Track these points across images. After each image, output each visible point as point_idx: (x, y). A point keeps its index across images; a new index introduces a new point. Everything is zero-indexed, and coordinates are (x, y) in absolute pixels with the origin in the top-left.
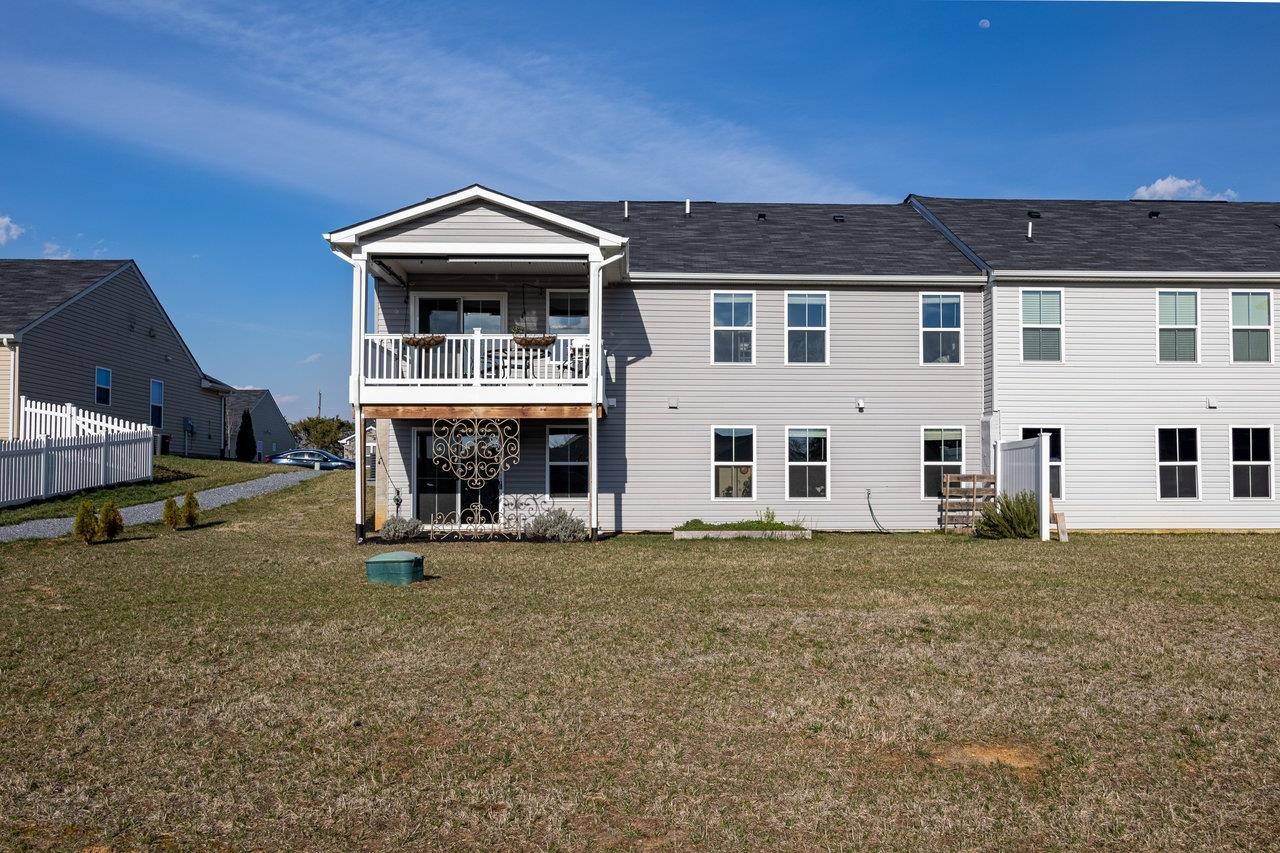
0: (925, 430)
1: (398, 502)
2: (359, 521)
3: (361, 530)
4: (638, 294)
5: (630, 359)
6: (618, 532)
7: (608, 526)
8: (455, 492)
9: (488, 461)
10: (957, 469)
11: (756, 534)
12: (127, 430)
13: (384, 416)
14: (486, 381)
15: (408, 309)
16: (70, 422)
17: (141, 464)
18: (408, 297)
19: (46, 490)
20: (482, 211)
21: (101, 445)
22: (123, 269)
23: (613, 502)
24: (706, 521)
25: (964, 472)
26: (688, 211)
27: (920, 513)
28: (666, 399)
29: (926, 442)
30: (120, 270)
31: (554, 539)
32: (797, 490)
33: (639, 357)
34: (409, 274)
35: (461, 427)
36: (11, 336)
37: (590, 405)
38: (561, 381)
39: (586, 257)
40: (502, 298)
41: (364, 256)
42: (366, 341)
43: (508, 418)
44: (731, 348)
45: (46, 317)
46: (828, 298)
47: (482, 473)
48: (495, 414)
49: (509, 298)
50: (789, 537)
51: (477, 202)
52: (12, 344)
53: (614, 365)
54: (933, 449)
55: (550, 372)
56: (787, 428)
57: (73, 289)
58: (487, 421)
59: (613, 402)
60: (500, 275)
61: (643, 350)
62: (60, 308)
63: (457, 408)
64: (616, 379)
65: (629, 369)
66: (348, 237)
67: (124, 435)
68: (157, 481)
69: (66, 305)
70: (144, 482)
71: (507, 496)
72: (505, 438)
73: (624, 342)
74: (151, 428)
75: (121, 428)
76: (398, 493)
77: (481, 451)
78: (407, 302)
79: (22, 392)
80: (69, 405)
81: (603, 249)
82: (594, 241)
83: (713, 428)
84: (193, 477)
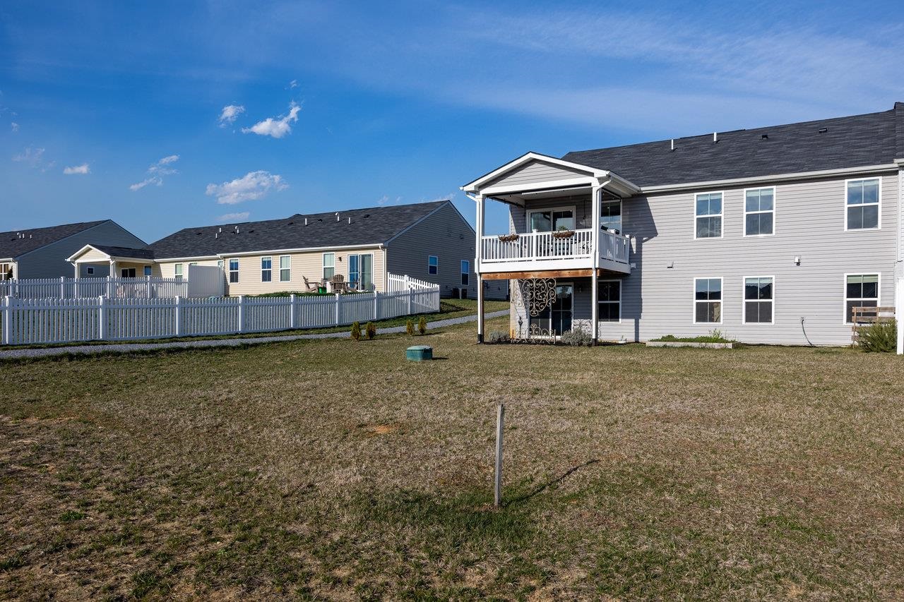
0: (848, 276)
1: (521, 324)
2: (479, 333)
3: (481, 337)
4: (650, 200)
5: (644, 239)
6: (637, 342)
7: (632, 338)
8: (549, 318)
9: (540, 301)
10: (874, 303)
11: (696, 345)
12: (429, 287)
13: (513, 278)
14: (539, 258)
15: (525, 219)
16: (406, 283)
17: (434, 304)
18: (525, 213)
19: (377, 317)
20: (536, 165)
21: (408, 295)
22: (444, 205)
23: (634, 324)
24: (675, 336)
25: (879, 305)
26: (715, 140)
27: (842, 334)
28: (666, 262)
29: (848, 285)
30: (442, 207)
31: (569, 344)
32: (751, 317)
33: (650, 238)
34: (526, 201)
35: (526, 283)
36: (382, 244)
37: (591, 269)
38: (581, 256)
39: (590, 184)
40: (573, 209)
41: (481, 196)
42: (483, 240)
43: (550, 278)
44: (708, 227)
45: (401, 234)
46: (775, 191)
47: (537, 308)
48: (545, 275)
49: (577, 209)
50: (716, 347)
51: (533, 161)
52: (383, 248)
53: (635, 243)
54: (853, 290)
55: (579, 251)
56: (744, 277)
57: (418, 219)
58: (540, 280)
59: (633, 265)
60: (572, 196)
61: (652, 233)
62: (408, 229)
63: (525, 273)
64: (637, 252)
65: (644, 245)
66: (471, 187)
67: (428, 289)
68: (442, 312)
69: (410, 227)
70: (435, 313)
71: (575, 320)
72: (549, 289)
73: (641, 229)
74: (438, 286)
75: (425, 286)
76: (521, 318)
77: (537, 296)
78: (525, 216)
79: (388, 269)
80: (406, 276)
81: (599, 179)
82: (592, 174)
83: (695, 279)
84: (465, 309)
